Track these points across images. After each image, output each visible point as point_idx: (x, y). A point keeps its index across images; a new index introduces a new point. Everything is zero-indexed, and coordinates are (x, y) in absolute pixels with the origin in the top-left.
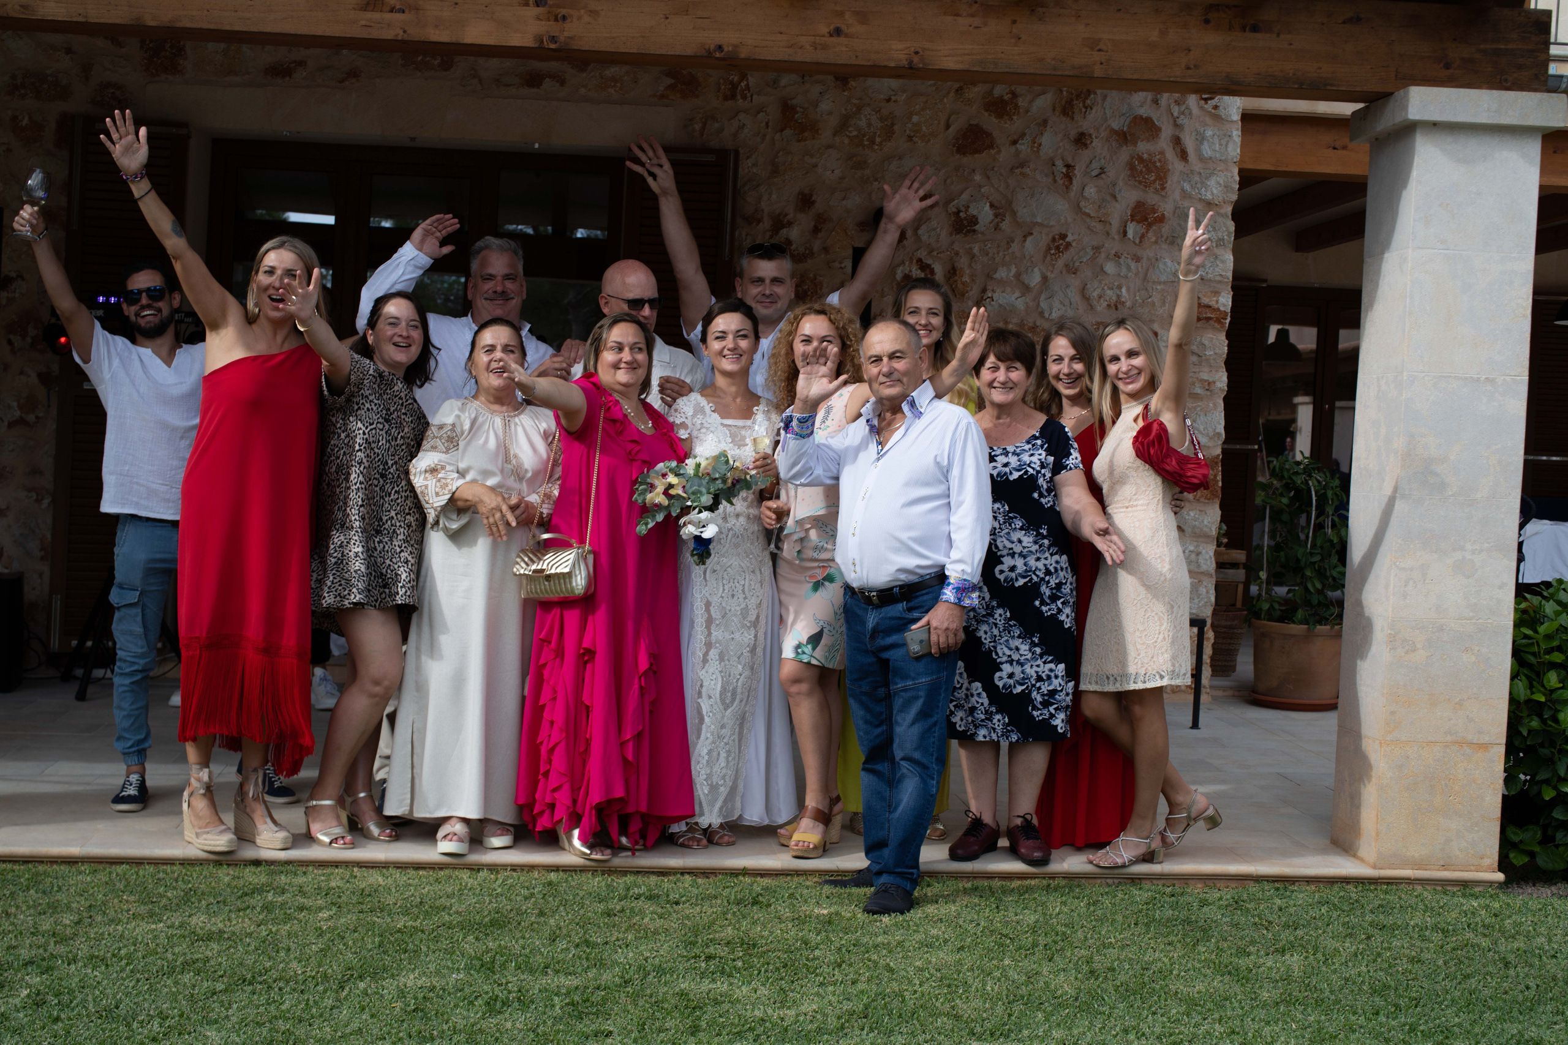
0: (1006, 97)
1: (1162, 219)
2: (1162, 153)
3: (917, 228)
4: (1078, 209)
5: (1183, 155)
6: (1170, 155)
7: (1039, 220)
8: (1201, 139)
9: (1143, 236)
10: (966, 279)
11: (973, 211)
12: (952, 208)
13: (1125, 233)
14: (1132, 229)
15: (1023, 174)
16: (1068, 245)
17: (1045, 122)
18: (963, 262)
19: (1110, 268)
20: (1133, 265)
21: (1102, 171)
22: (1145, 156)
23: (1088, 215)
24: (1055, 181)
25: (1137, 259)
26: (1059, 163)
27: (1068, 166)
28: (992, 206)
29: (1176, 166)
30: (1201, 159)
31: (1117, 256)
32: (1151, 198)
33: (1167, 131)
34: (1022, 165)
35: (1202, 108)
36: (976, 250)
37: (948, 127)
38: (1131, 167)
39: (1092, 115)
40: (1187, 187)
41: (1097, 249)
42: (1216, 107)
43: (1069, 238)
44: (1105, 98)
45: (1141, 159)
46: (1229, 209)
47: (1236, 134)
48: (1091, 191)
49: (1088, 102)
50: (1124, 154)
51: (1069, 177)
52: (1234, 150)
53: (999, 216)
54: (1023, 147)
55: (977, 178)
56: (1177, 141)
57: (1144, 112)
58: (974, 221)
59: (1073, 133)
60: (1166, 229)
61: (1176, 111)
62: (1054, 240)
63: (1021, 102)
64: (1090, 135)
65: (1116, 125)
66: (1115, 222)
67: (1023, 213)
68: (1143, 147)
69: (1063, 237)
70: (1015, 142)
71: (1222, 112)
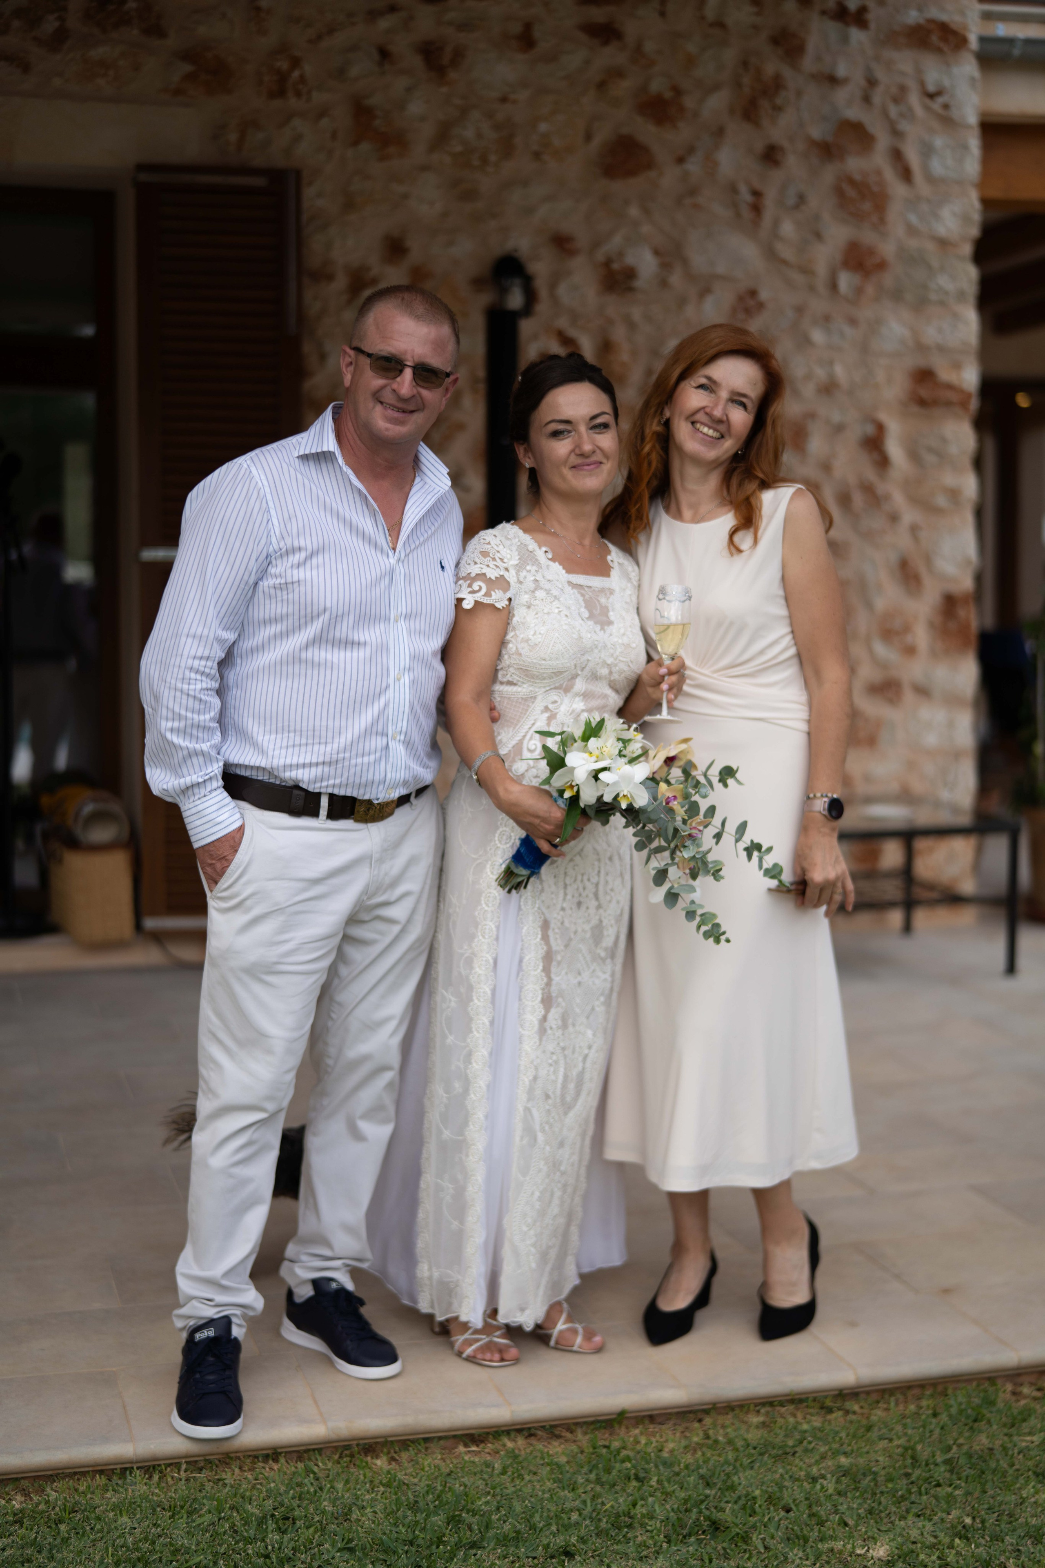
0: (668, 95)
1: (882, 266)
2: (879, 173)
3: (553, 286)
4: (771, 254)
5: (906, 174)
6: (889, 175)
7: (721, 269)
8: (927, 151)
9: (859, 291)
10: (625, 357)
11: (630, 260)
12: (600, 256)
13: (833, 286)
14: (845, 281)
15: (696, 206)
16: (761, 306)
17: (720, 132)
18: (619, 334)
19: (818, 336)
20: (848, 331)
21: (801, 199)
22: (858, 177)
23: (784, 262)
24: (738, 215)
25: (853, 322)
26: (743, 189)
27: (757, 194)
28: (657, 253)
29: (898, 190)
30: (930, 179)
31: (827, 319)
32: (868, 237)
33: (883, 141)
34: (693, 192)
35: (927, 108)
36: (637, 313)
37: (588, 137)
38: (839, 192)
39: (787, 119)
40: (913, 219)
41: (800, 310)
42: (946, 106)
43: (764, 295)
44: (799, 94)
45: (851, 181)
46: (967, 249)
47: (974, 143)
48: (788, 228)
49: (779, 101)
50: (829, 174)
51: (757, 209)
52: (972, 166)
53: (666, 266)
54: (693, 166)
55: (634, 211)
56: (897, 156)
57: (854, 113)
58: (630, 274)
59: (759, 146)
60: (888, 279)
61: (893, 110)
62: (740, 299)
63: (689, 102)
64: (782, 149)
65: (816, 132)
66: (822, 269)
67: (698, 260)
68: (854, 164)
69: (753, 293)
70: (680, 160)
71: (955, 113)
